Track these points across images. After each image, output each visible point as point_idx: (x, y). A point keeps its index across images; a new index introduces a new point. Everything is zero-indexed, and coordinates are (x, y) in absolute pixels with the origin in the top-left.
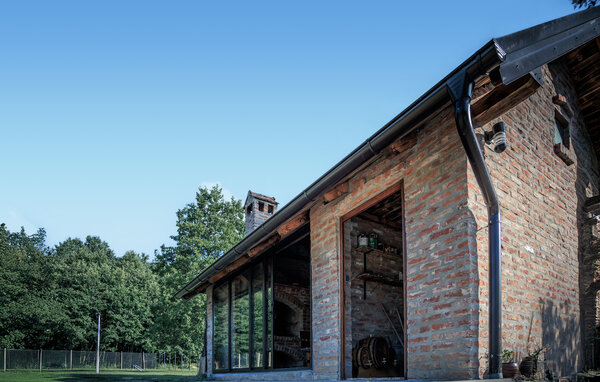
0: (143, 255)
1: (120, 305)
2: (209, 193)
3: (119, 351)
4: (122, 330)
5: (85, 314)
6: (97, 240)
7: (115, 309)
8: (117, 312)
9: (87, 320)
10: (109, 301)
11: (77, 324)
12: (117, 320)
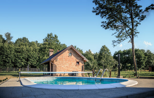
0: (36, 41)
1: (31, 56)
2: (50, 34)
3: (31, 68)
4: (32, 62)
5: (23, 59)
6: (25, 38)
7: (30, 57)
8: (30, 58)
9: (24, 60)
10: (28, 56)
11: (22, 61)
12: (30, 60)
